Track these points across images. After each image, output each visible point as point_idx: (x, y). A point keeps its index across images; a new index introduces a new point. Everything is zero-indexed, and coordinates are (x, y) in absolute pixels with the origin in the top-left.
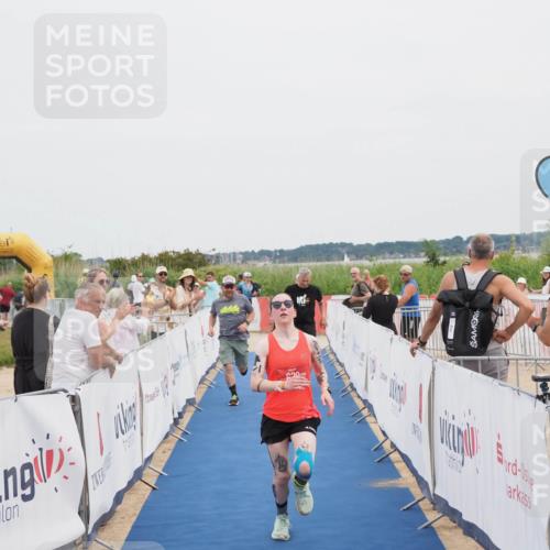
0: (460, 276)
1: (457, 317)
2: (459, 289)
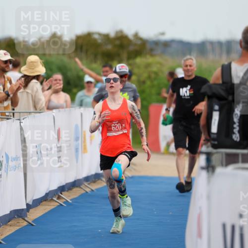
0: (226, 70)
1: (220, 110)
2: (223, 83)
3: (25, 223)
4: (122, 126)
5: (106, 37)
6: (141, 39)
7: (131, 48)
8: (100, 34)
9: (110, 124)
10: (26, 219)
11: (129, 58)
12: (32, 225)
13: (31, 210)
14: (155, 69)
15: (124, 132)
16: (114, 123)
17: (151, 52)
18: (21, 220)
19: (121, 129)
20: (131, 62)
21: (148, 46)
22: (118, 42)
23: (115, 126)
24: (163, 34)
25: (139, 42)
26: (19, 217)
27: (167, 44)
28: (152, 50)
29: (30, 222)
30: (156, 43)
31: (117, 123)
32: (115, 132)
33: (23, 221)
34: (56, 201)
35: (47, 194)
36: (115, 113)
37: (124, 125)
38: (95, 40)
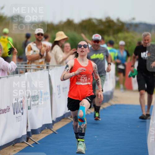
3: (52, 132)
4: (88, 79)
5: (100, 21)
7: (115, 28)
8: (96, 19)
9: (80, 76)
10: (52, 129)
11: (114, 34)
12: (55, 133)
13: (55, 124)
14: (129, 40)
15: (89, 84)
16: (83, 76)
17: (127, 30)
18: (49, 130)
20: (115, 36)
21: (125, 27)
22: (107, 24)
23: (83, 78)
24: (134, 19)
25: (120, 24)
26: (48, 128)
27: (137, 26)
29: (55, 131)
30: (131, 25)
32: (82, 82)
34: (70, 119)
35: (64, 115)
38: (93, 23)
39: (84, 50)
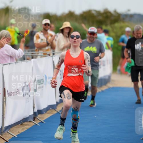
3: (56, 112)
4: (79, 70)
5: (98, 13)
6: (117, 13)
7: (113, 18)
8: (96, 11)
9: (71, 67)
10: (56, 110)
12: (59, 113)
13: (59, 105)
15: (80, 74)
16: (74, 67)
17: (123, 20)
19: (78, 72)
20: (113, 26)
21: (121, 17)
22: (105, 15)
23: (74, 70)
24: (129, 10)
25: (117, 15)
26: (53, 109)
27: (132, 16)
28: (124, 19)
29: (58, 111)
30: (126, 16)
31: (76, 68)
32: (74, 73)
33: (54, 111)
36: (75, 60)
37: (80, 69)
38: (93, 14)
39: (76, 41)
